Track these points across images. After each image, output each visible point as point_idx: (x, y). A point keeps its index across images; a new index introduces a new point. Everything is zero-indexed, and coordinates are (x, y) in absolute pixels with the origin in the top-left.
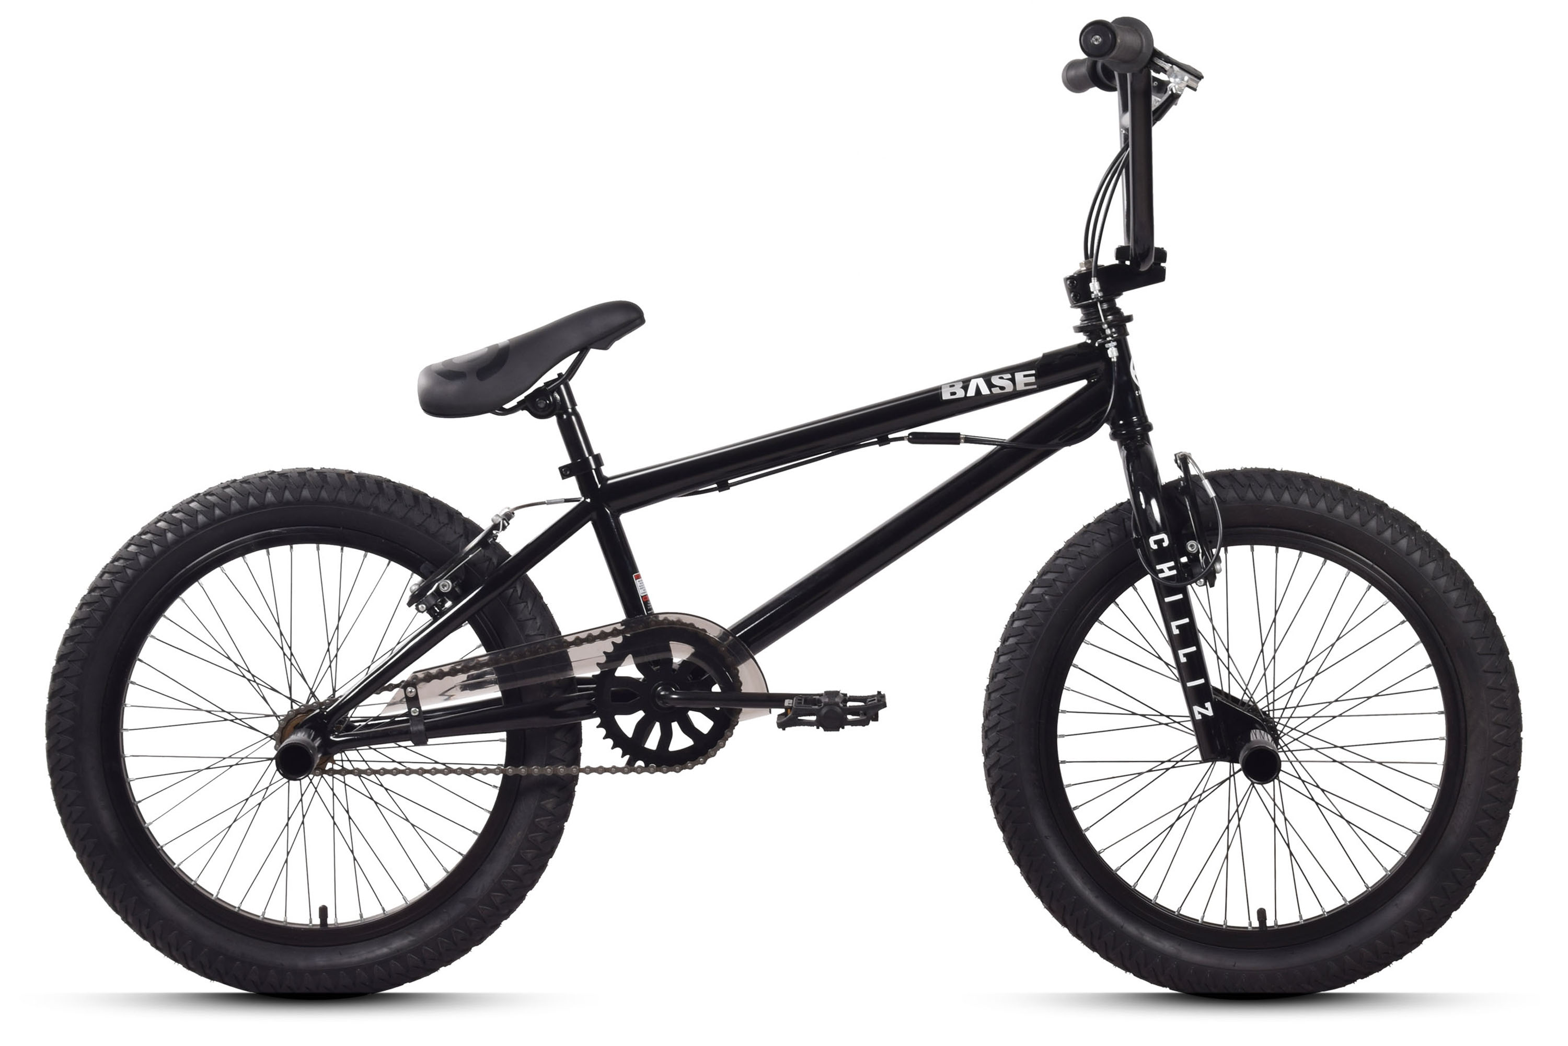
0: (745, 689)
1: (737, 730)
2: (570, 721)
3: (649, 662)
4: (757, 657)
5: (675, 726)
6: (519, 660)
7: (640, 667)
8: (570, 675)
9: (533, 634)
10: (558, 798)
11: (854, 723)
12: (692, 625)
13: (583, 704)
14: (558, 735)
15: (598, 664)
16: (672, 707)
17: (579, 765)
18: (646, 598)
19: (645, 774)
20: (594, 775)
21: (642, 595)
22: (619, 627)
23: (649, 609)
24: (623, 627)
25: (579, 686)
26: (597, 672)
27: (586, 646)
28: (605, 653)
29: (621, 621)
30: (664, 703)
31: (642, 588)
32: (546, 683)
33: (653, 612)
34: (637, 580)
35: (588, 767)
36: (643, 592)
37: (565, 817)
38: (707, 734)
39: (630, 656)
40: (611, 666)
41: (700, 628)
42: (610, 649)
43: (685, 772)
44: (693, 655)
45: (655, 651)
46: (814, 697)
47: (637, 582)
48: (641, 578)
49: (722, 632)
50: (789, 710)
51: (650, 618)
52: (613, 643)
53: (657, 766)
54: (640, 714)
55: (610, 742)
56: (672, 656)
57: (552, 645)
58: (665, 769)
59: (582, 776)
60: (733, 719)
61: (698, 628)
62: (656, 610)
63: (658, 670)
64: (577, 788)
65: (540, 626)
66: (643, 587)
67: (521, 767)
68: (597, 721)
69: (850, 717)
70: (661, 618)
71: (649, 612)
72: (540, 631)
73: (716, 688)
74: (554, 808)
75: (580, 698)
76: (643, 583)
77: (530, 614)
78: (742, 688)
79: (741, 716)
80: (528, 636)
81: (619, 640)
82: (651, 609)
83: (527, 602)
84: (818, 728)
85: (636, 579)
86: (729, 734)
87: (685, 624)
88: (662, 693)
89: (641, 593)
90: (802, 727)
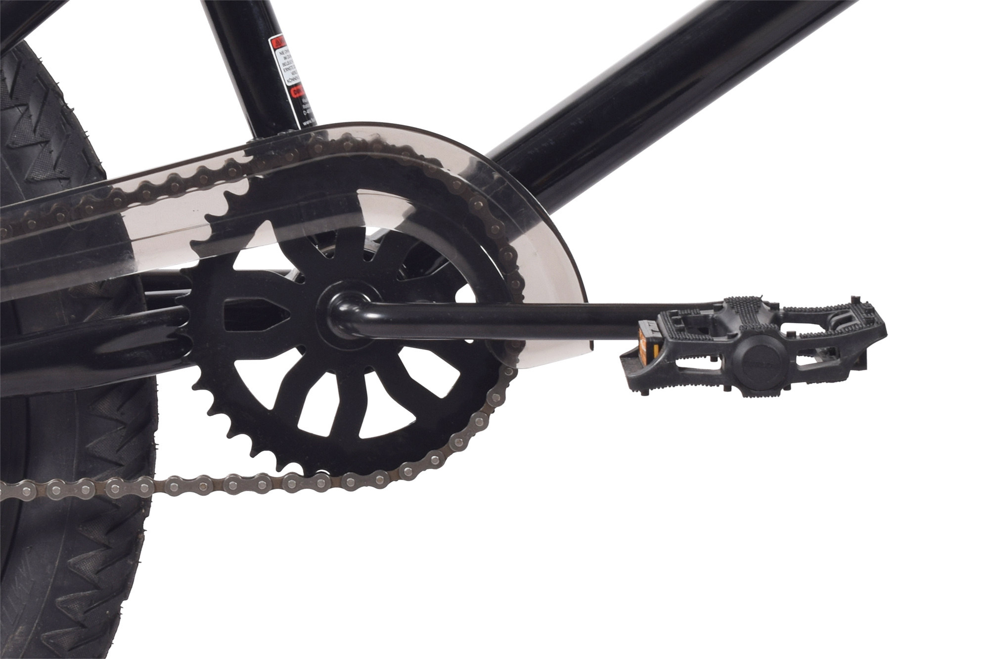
0: (533, 295)
1: (513, 390)
2: (130, 376)
3: (310, 237)
4: (555, 217)
5: (372, 381)
6: (12, 239)
7: (289, 248)
8: (132, 271)
9: (41, 177)
10: (108, 547)
11: (812, 376)
12: (407, 150)
13: (160, 335)
14: (105, 407)
15: (194, 244)
16: (366, 340)
17: (151, 473)
18: (296, 89)
19: (307, 494)
20: (189, 497)
21: (289, 84)
22: (241, 158)
23: (305, 116)
24: (251, 158)
25: (147, 293)
26: (192, 261)
27: (165, 204)
28: (208, 217)
29: (244, 143)
30: (348, 330)
31: (288, 69)
32: (75, 288)
33: (315, 123)
34: (278, 51)
35: (175, 479)
36: (292, 76)
37: (123, 588)
38: (445, 398)
39: (267, 225)
40: (225, 247)
41: (426, 156)
42: (221, 208)
43: (397, 487)
44: (411, 218)
45: (325, 211)
46: (703, 313)
47: (278, 56)
48: (285, 46)
49: (475, 163)
50: (656, 347)
51: (310, 136)
52: (228, 195)
53: (333, 475)
54: (292, 357)
55: (224, 421)
56: (363, 223)
57: (87, 202)
58: (350, 481)
59: (159, 499)
60: (505, 363)
61: (422, 157)
62: (321, 118)
63: (330, 255)
64: (147, 524)
65: (58, 158)
66: (290, 67)
67: (21, 482)
68: (194, 373)
69: (802, 361)
70: (334, 135)
71: (305, 124)
72: (58, 170)
73: (466, 295)
74: (98, 572)
75: (153, 322)
76: (290, 56)
77: (35, 131)
78: (524, 293)
79: (522, 356)
80: (31, 182)
81: (241, 187)
82: (309, 117)
83: (26, 105)
84: (728, 389)
85: (275, 50)
86: (496, 397)
87: (392, 149)
88: (343, 308)
89: (286, 79)
90: (690, 388)
